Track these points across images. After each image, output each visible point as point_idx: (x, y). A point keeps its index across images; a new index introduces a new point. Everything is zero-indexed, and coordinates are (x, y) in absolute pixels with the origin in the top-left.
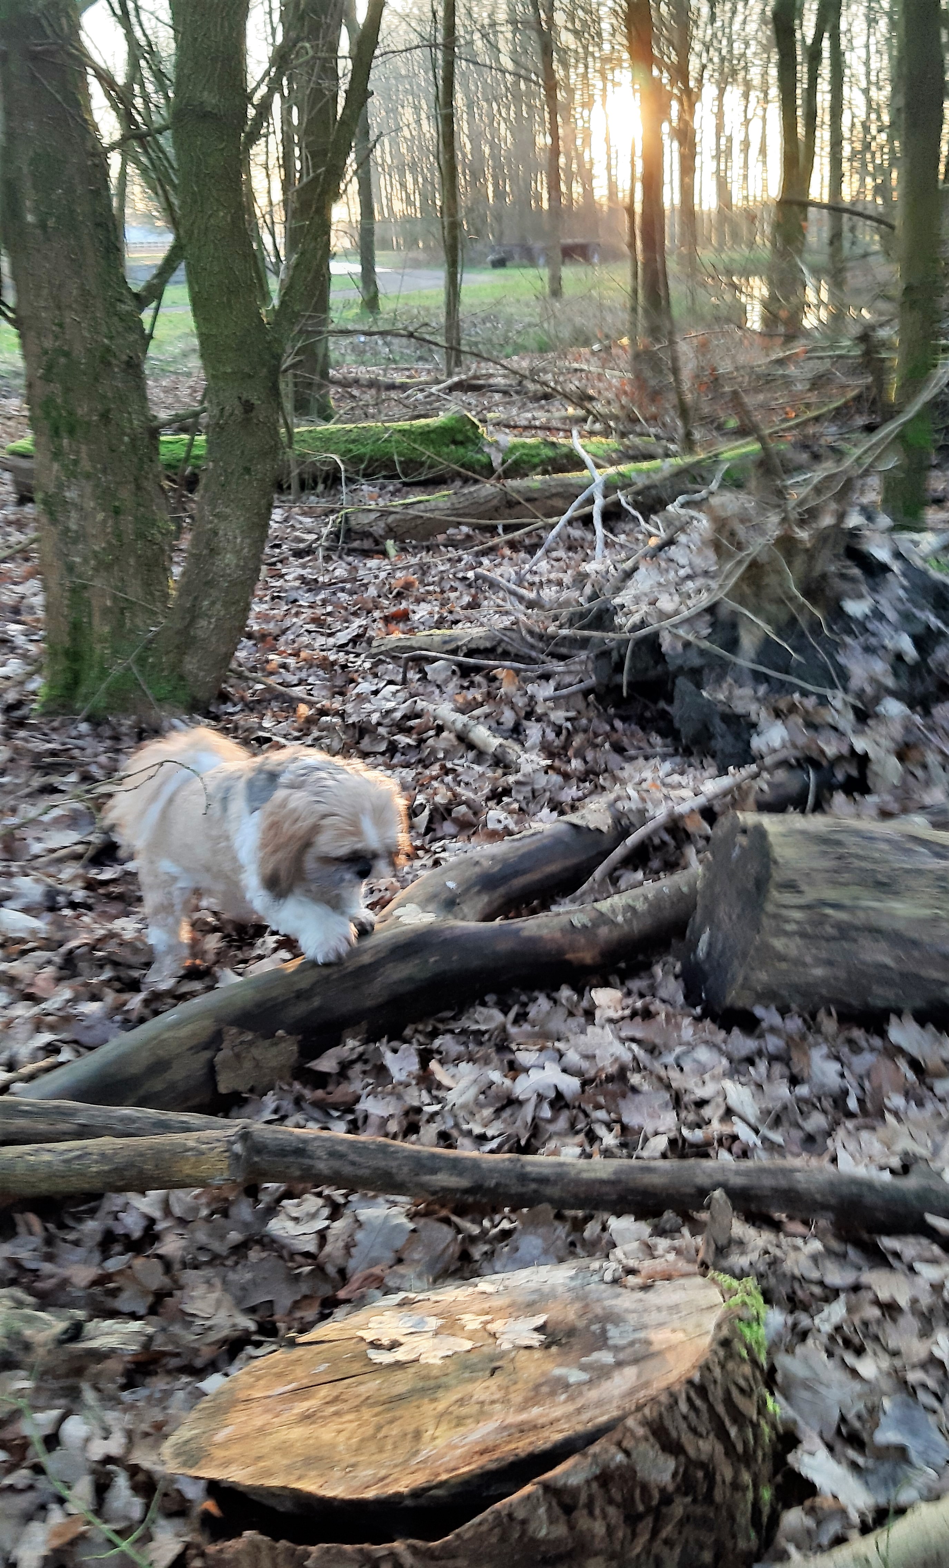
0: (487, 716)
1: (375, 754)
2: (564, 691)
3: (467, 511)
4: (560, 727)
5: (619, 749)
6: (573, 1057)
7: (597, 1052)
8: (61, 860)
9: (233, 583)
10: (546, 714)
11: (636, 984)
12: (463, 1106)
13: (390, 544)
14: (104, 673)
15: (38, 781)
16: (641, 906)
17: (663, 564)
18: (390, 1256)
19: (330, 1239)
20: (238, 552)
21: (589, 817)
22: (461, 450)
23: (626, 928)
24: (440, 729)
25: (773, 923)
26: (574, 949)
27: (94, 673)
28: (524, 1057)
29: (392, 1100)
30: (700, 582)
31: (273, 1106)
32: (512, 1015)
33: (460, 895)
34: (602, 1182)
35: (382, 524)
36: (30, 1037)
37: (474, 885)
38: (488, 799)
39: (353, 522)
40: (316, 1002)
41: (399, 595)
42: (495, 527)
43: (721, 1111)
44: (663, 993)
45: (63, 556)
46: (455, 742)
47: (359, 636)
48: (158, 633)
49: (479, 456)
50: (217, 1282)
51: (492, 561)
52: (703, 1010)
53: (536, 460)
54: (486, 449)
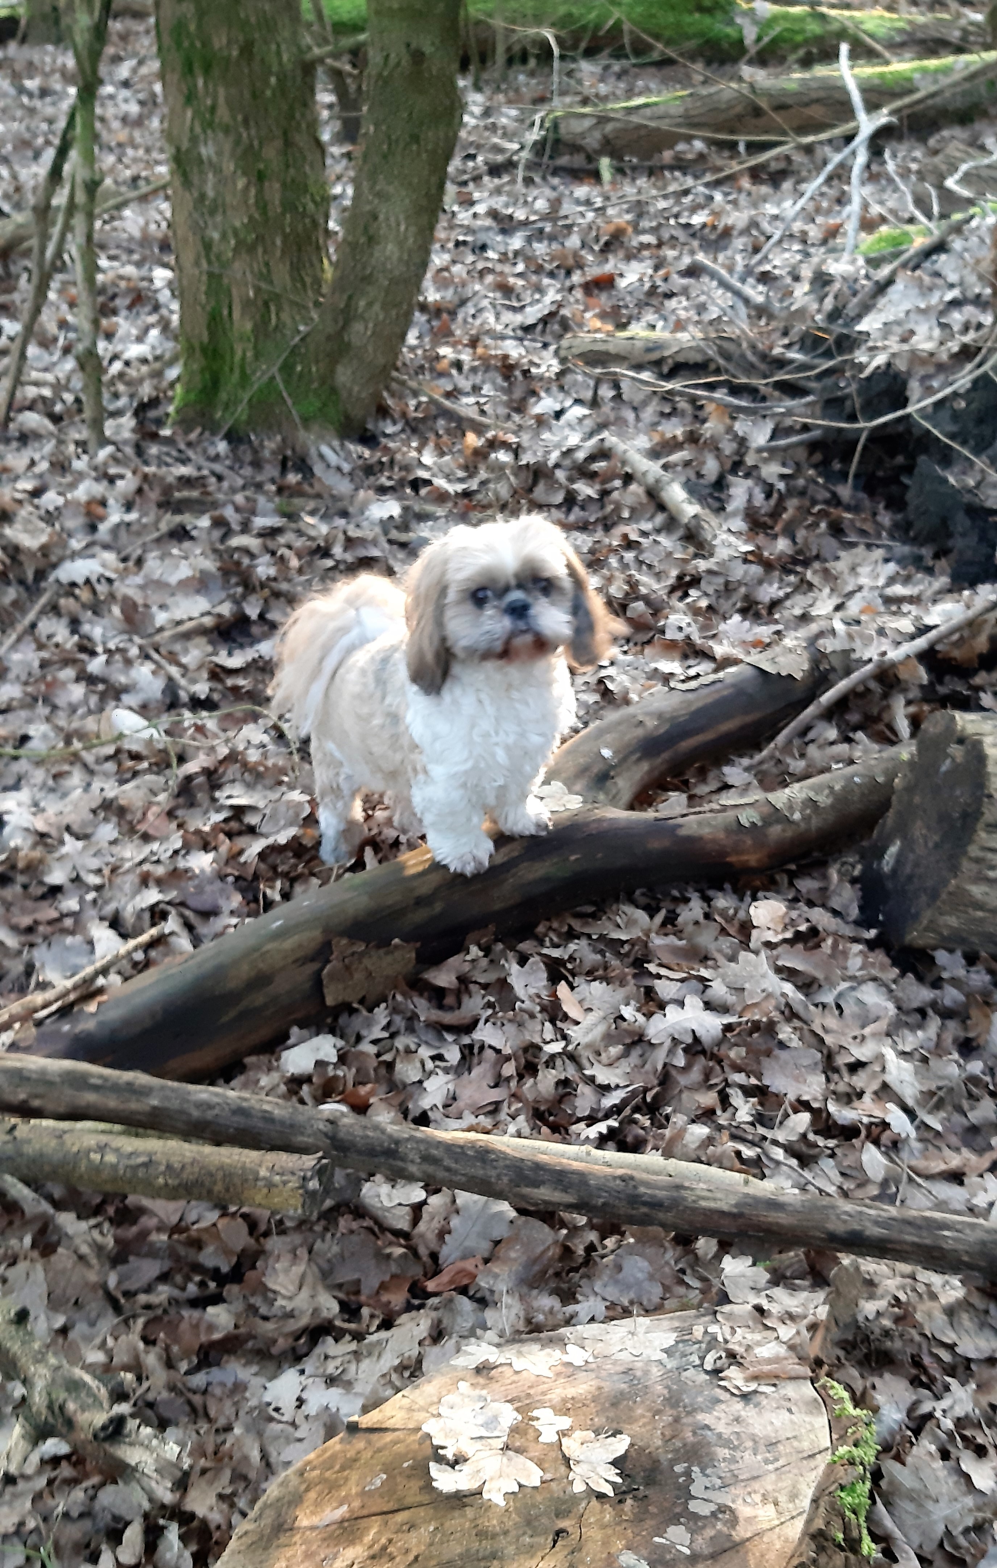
0: (687, 464)
1: (549, 506)
2: (782, 442)
3: (703, 120)
4: (771, 486)
5: (837, 530)
6: (719, 990)
7: (747, 986)
8: (187, 636)
9: (393, 281)
10: (756, 467)
11: (806, 885)
12: (588, 1046)
13: (605, 163)
14: (245, 379)
15: (169, 521)
16: (824, 800)
17: (927, 279)
18: (485, 1247)
19: (425, 1216)
20: (401, 244)
21: (781, 659)
22: (707, 20)
23: (803, 825)
24: (628, 479)
25: (974, 867)
26: (737, 851)
27: (236, 377)
28: (665, 989)
29: (510, 1028)
30: (969, 310)
31: (384, 1022)
32: (659, 918)
33: (613, 767)
34: (722, 1213)
35: (597, 135)
36: (136, 892)
37: (632, 753)
38: (673, 590)
39: (563, 130)
40: (438, 907)
41: (607, 248)
42: (733, 145)
43: (875, 1085)
44: (835, 903)
45: (199, 230)
46: (644, 499)
47: (552, 314)
48: (308, 335)
49: (729, 30)
50: (303, 1252)
51: (726, 194)
52: (878, 937)
53: (799, 38)
54: (739, 20)
